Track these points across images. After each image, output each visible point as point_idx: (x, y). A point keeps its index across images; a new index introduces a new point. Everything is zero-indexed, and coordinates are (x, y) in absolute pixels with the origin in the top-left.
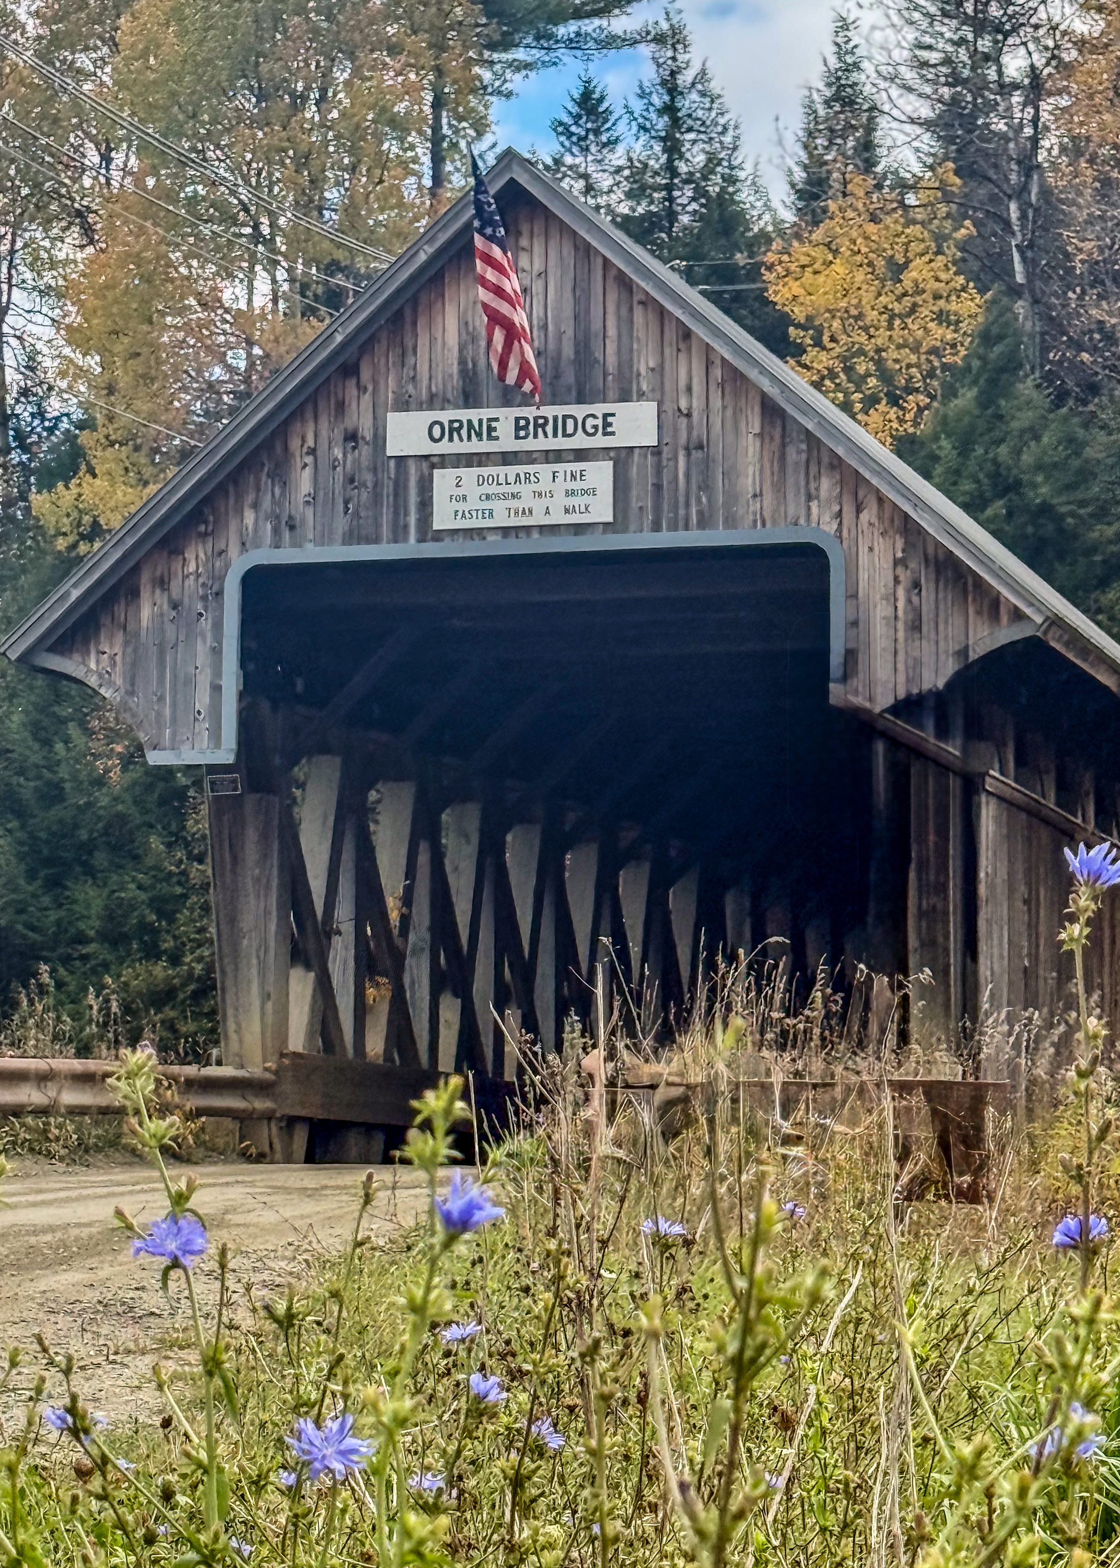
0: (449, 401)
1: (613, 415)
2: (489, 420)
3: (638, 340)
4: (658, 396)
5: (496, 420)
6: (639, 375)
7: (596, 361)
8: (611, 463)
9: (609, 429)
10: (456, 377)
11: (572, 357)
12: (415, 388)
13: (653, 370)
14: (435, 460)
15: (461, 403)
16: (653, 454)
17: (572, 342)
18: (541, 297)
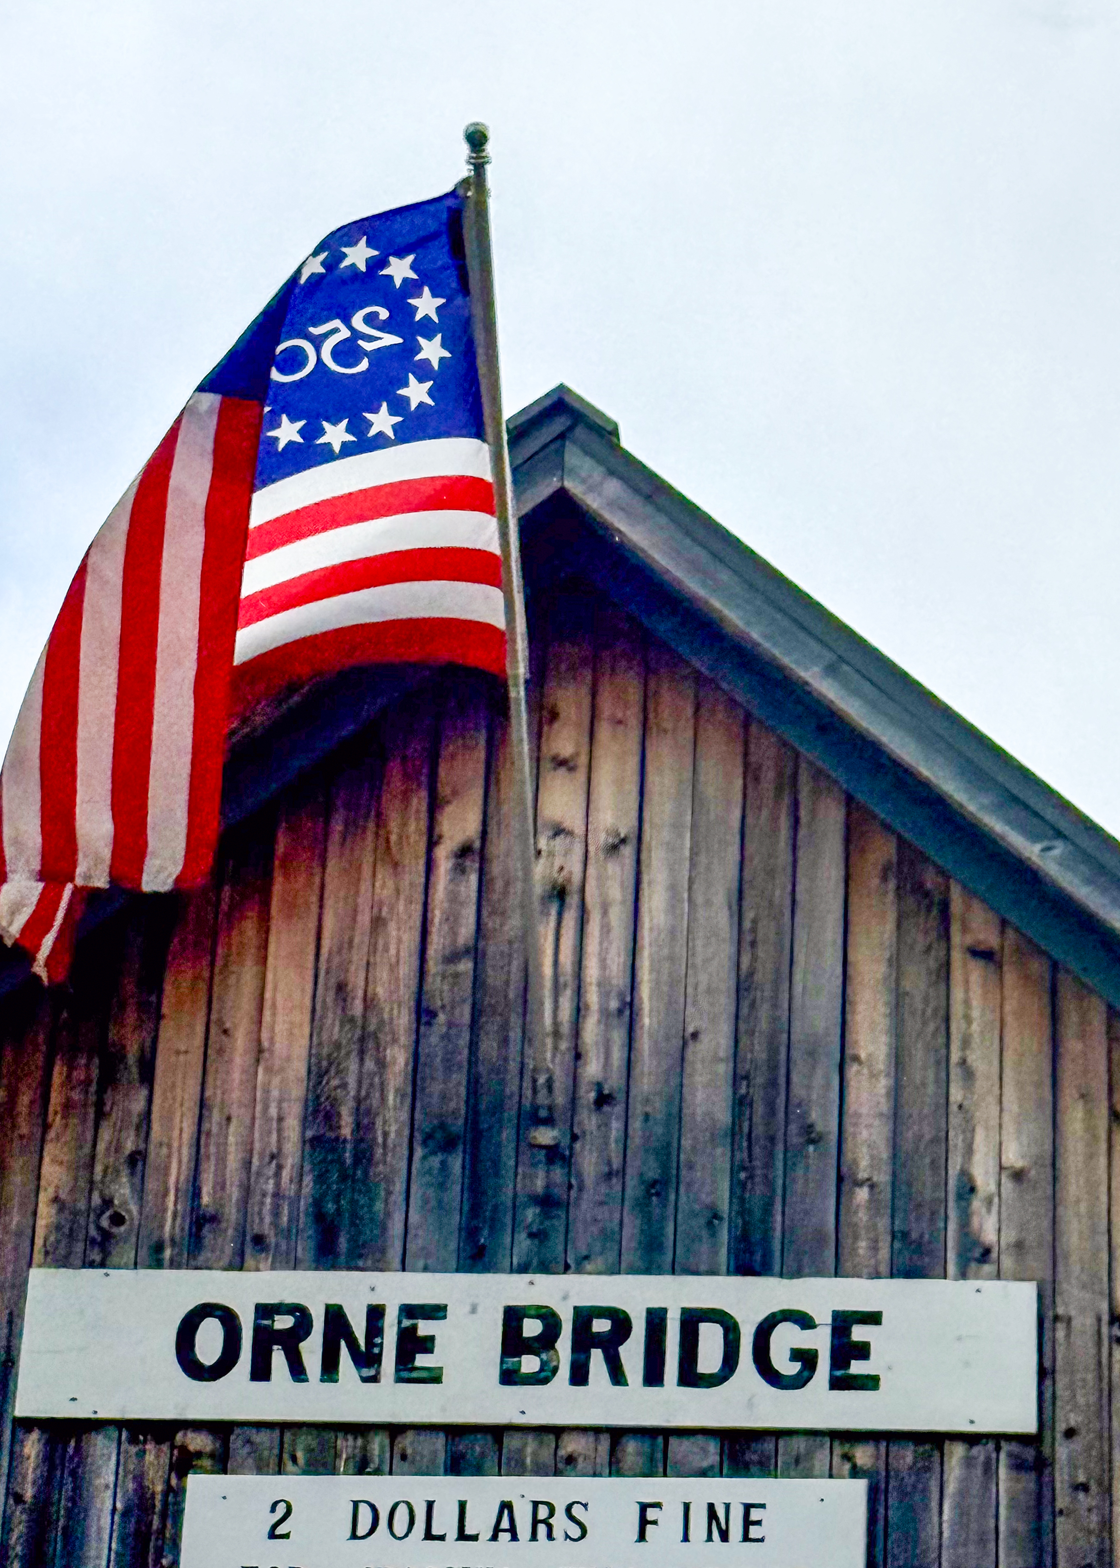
0: (259, 1241)
1: (873, 1318)
2: (410, 1311)
3: (969, 1074)
4: (1038, 1263)
5: (436, 1312)
6: (968, 1189)
7: (810, 1135)
8: (860, 1486)
9: (857, 1367)
10: (291, 1160)
11: (723, 1116)
12: (140, 1192)
13: (1018, 1176)
14: (198, 1442)
15: (305, 1248)
16: (1019, 1465)
17: (723, 1069)
18: (619, 916)
